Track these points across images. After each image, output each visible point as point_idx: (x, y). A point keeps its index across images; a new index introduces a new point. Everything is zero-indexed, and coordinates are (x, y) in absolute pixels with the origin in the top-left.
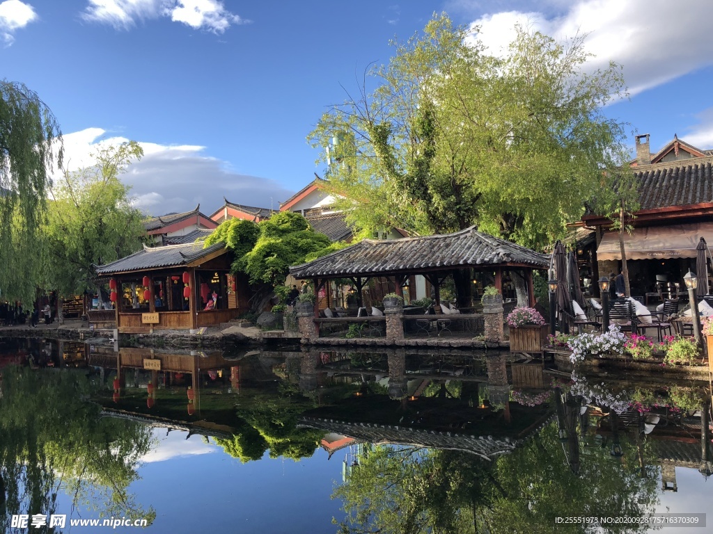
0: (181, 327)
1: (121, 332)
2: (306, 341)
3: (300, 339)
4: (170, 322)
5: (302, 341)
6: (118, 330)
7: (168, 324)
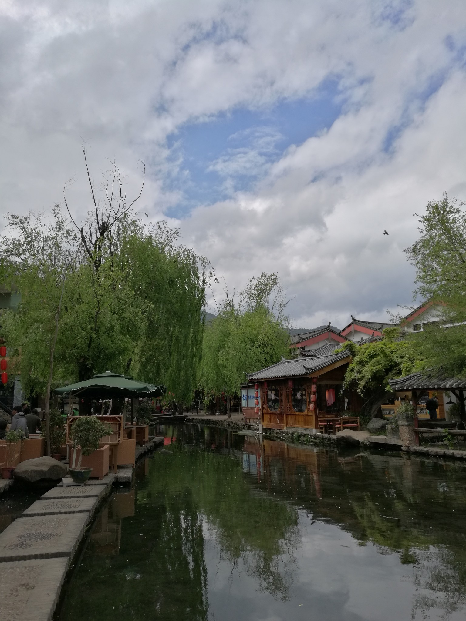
0: (306, 427)
1: (264, 427)
2: (406, 448)
3: (402, 446)
4: (298, 422)
5: (403, 448)
6: (263, 425)
7: (297, 423)
